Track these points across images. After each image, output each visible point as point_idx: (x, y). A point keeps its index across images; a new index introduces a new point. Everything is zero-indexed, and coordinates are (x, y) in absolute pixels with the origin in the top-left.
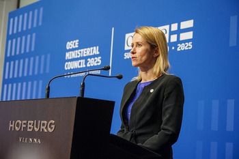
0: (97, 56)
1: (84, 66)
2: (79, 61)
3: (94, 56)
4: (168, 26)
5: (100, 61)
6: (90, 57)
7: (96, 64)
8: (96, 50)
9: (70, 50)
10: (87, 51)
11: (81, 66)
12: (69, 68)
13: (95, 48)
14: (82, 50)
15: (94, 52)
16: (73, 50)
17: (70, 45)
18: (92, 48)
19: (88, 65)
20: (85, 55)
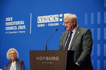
0: (23, 25)
1: (16, 29)
2: (14, 27)
3: (22, 25)
4: (58, 15)
5: (25, 27)
6: (20, 25)
7: (22, 29)
8: (22, 22)
9: (8, 22)
10: (18, 23)
11: (15, 29)
12: (8, 30)
13: (22, 21)
14: (15, 22)
15: (22, 23)
16: (10, 21)
17: (8, 19)
18: (20, 22)
19: (19, 29)
20: (16, 24)
